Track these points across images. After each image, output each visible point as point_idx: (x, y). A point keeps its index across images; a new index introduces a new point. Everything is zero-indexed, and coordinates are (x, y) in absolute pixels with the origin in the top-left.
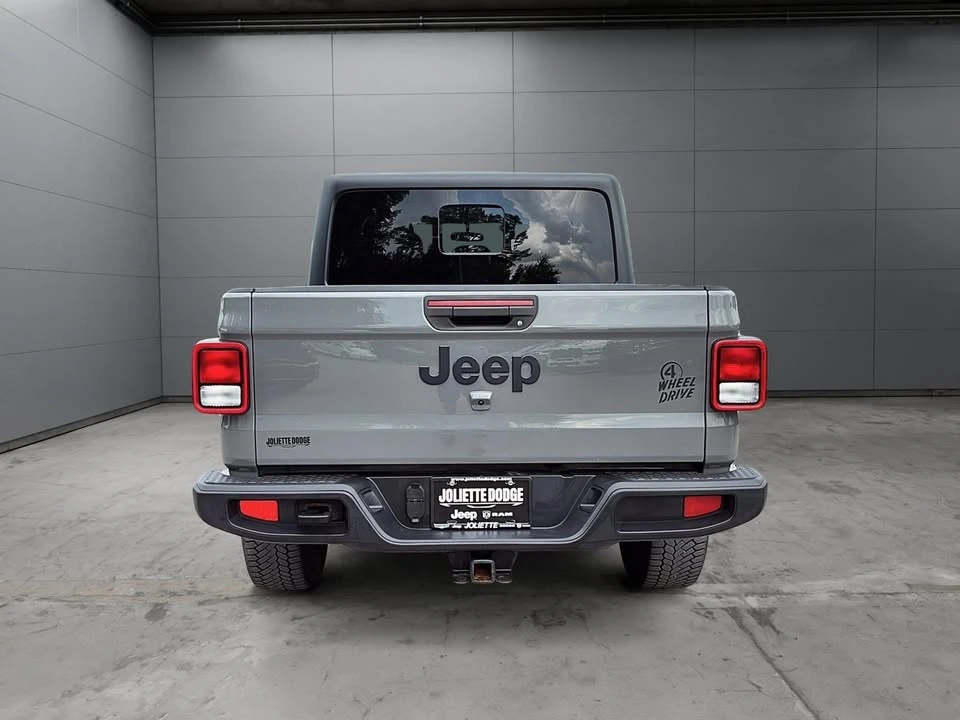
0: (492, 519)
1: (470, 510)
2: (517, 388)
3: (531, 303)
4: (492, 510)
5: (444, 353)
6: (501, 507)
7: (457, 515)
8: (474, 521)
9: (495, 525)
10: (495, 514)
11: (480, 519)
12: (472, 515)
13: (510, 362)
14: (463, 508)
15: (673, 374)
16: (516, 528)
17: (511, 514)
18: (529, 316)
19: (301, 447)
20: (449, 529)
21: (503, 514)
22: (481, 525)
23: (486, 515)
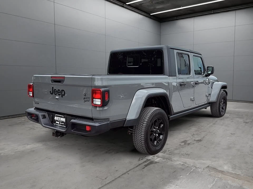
0: (61, 124)
1: (58, 122)
2: (62, 97)
4: (61, 122)
5: (53, 88)
6: (62, 122)
7: (57, 122)
9: (61, 126)
12: (58, 123)
13: (61, 91)
15: (86, 96)
16: (64, 127)
17: (63, 124)
18: (63, 81)
20: (55, 125)
21: (62, 124)
22: (59, 125)
23: (60, 123)
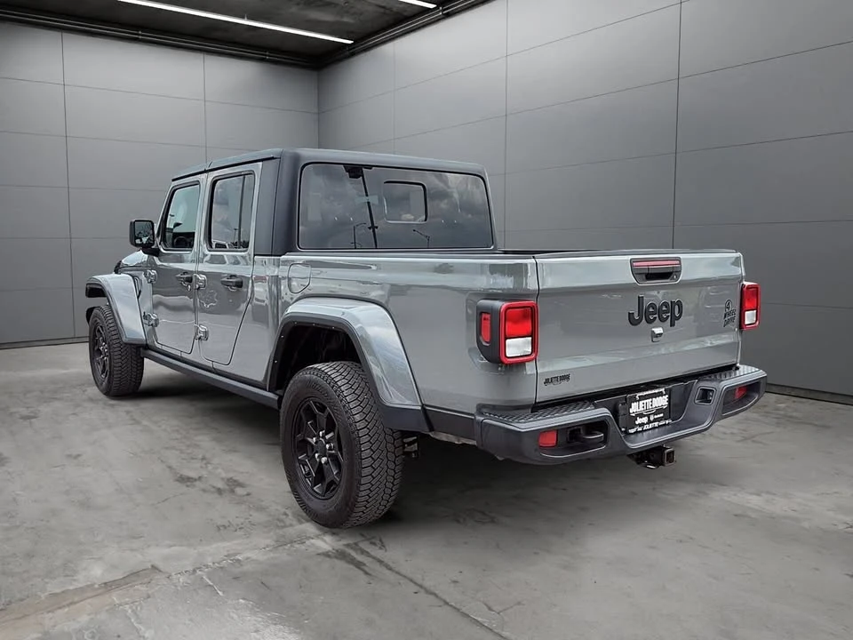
0: (655, 420)
1: (644, 416)
2: (672, 325)
3: (678, 262)
4: (654, 414)
5: (640, 300)
6: (659, 411)
7: (639, 421)
8: (647, 423)
9: (656, 424)
10: (656, 417)
11: (649, 422)
12: (645, 420)
13: (670, 305)
14: (641, 415)
16: (665, 424)
17: (662, 415)
18: (678, 272)
19: (564, 383)
20: (637, 432)
21: (659, 416)
22: (651, 426)
23: (652, 418)
